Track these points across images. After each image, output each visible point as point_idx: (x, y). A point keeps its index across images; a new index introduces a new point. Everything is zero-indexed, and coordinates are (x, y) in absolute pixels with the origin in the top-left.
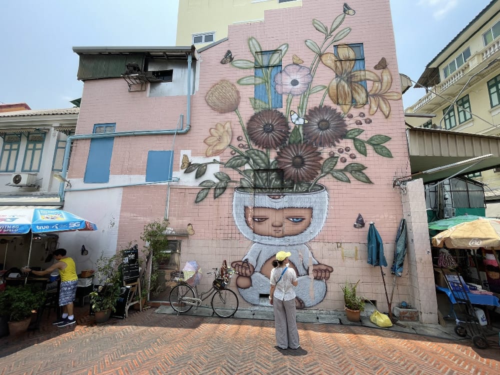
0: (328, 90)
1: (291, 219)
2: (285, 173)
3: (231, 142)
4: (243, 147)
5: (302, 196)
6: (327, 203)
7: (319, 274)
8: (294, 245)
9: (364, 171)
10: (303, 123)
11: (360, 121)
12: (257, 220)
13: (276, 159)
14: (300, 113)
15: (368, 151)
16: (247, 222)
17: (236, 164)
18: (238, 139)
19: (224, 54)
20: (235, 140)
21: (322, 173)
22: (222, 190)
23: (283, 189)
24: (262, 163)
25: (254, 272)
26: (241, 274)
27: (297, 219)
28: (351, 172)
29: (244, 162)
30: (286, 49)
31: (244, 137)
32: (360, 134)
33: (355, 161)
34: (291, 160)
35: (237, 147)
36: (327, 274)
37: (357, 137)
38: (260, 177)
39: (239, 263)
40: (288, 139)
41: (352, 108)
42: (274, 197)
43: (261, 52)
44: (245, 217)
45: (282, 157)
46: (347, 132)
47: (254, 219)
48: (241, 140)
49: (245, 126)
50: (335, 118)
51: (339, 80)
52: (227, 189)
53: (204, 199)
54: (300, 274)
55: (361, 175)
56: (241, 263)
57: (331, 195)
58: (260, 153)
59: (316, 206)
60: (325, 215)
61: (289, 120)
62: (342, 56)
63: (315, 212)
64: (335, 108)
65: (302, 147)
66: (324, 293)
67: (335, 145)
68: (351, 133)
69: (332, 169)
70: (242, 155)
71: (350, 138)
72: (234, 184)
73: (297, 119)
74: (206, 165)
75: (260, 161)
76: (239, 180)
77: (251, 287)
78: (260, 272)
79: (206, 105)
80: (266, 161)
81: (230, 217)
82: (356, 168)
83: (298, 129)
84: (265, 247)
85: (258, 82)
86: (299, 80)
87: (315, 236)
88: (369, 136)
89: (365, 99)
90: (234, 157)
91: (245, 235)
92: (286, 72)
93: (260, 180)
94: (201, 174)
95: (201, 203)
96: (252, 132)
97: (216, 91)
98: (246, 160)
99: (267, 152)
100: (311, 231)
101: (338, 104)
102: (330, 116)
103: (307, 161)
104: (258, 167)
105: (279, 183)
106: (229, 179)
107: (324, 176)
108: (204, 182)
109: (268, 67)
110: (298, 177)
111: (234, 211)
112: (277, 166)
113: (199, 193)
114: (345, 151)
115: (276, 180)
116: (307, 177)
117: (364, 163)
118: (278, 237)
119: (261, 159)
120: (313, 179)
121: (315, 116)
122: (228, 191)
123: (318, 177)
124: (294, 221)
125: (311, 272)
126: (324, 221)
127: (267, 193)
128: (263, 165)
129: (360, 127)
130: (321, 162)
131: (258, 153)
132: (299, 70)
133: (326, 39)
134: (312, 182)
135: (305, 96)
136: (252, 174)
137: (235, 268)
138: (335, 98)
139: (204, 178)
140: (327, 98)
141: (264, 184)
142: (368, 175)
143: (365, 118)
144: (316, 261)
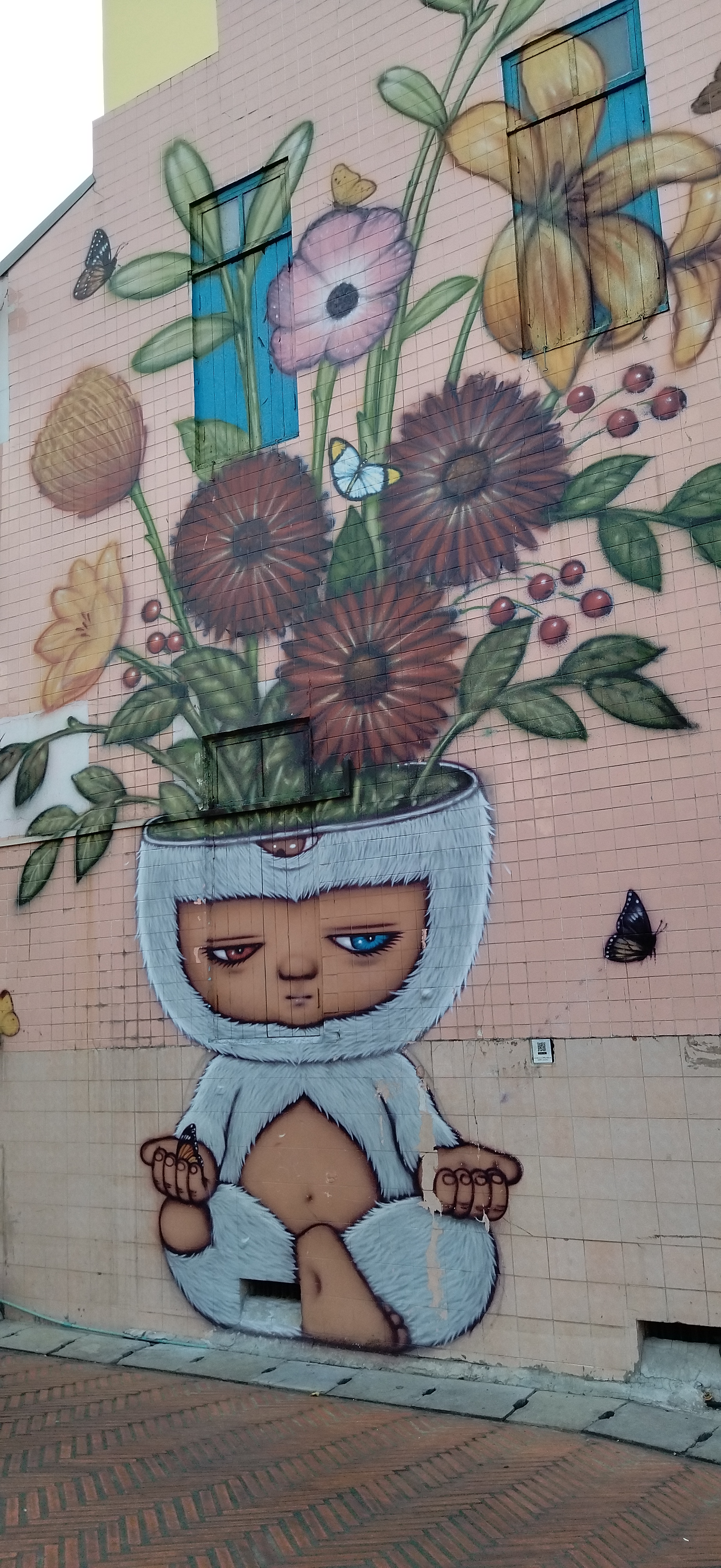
0: (481, 294)
1: (346, 942)
2: (319, 735)
3: (122, 634)
4: (165, 645)
5: (384, 831)
6: (487, 849)
7: (464, 1194)
8: (359, 1058)
9: (650, 671)
10: (379, 489)
11: (629, 413)
12: (222, 954)
13: (283, 674)
14: (368, 440)
15: (667, 563)
16: (185, 966)
17: (141, 727)
18: (147, 616)
19: (83, 255)
20: (136, 621)
21: (463, 709)
22: (98, 840)
23: (312, 805)
24: (232, 704)
25: (218, 1182)
26: (172, 1191)
27: (366, 936)
28: (588, 688)
29: (169, 712)
30: (303, 148)
31: (165, 601)
32: (629, 480)
33: (606, 625)
34: (336, 670)
35: (141, 650)
36: (498, 1190)
37: (619, 502)
38: (230, 767)
39: (165, 1145)
40: (323, 576)
41: (590, 355)
42: (282, 845)
43: (214, 195)
44: (179, 945)
45: (308, 665)
46: (567, 481)
47: (210, 952)
48: (158, 615)
49: (168, 551)
50: (512, 430)
51: (530, 222)
52: (117, 835)
53: (43, 884)
54: (387, 1192)
55: (637, 695)
56: (171, 1147)
57: (502, 814)
58: (224, 661)
59: (441, 869)
60: (480, 910)
61: (327, 486)
62: (541, 93)
63: (440, 900)
64: (511, 377)
65: (377, 605)
66: (488, 1281)
67: (514, 566)
68: (584, 489)
69: (505, 684)
70: (162, 681)
71: (584, 515)
72: (140, 807)
73: (358, 474)
74: (45, 743)
75: (223, 697)
76: (154, 791)
77: (209, 1251)
78: (239, 1184)
79: (35, 490)
80: (246, 693)
81: (129, 952)
82: (613, 658)
83: (363, 521)
84: (251, 1073)
85: (205, 341)
86: (358, 283)
87: (441, 1011)
88: (674, 483)
89: (651, 290)
90: (136, 695)
91: (181, 1023)
92: (307, 261)
93: (230, 781)
94: (32, 782)
95: (37, 904)
96: (191, 574)
97: (65, 426)
98: (174, 702)
99: (247, 651)
100: (426, 992)
101: (526, 350)
102: (492, 424)
103: (402, 664)
104: (219, 724)
105: (297, 782)
106: (124, 793)
107: (473, 722)
108: (42, 815)
109: (240, 257)
110: (368, 748)
111: (141, 921)
112: (285, 709)
113: (27, 865)
114: (560, 587)
115: (286, 774)
116: (405, 741)
117: (645, 631)
118: (304, 1027)
119: (229, 687)
120: (428, 746)
121: (428, 438)
122: (122, 842)
123: (445, 729)
124: (357, 952)
125: (427, 1181)
126: (475, 938)
127: (254, 832)
128: (235, 712)
129: (632, 445)
130: (459, 658)
131: (218, 664)
132: (359, 228)
133: (468, 34)
134: (424, 759)
135: (384, 354)
136: (199, 756)
137: (152, 1165)
138: (512, 326)
139: (44, 799)
140: (478, 335)
141: (246, 797)
142: (671, 686)
143: (650, 393)
144: (447, 1130)
